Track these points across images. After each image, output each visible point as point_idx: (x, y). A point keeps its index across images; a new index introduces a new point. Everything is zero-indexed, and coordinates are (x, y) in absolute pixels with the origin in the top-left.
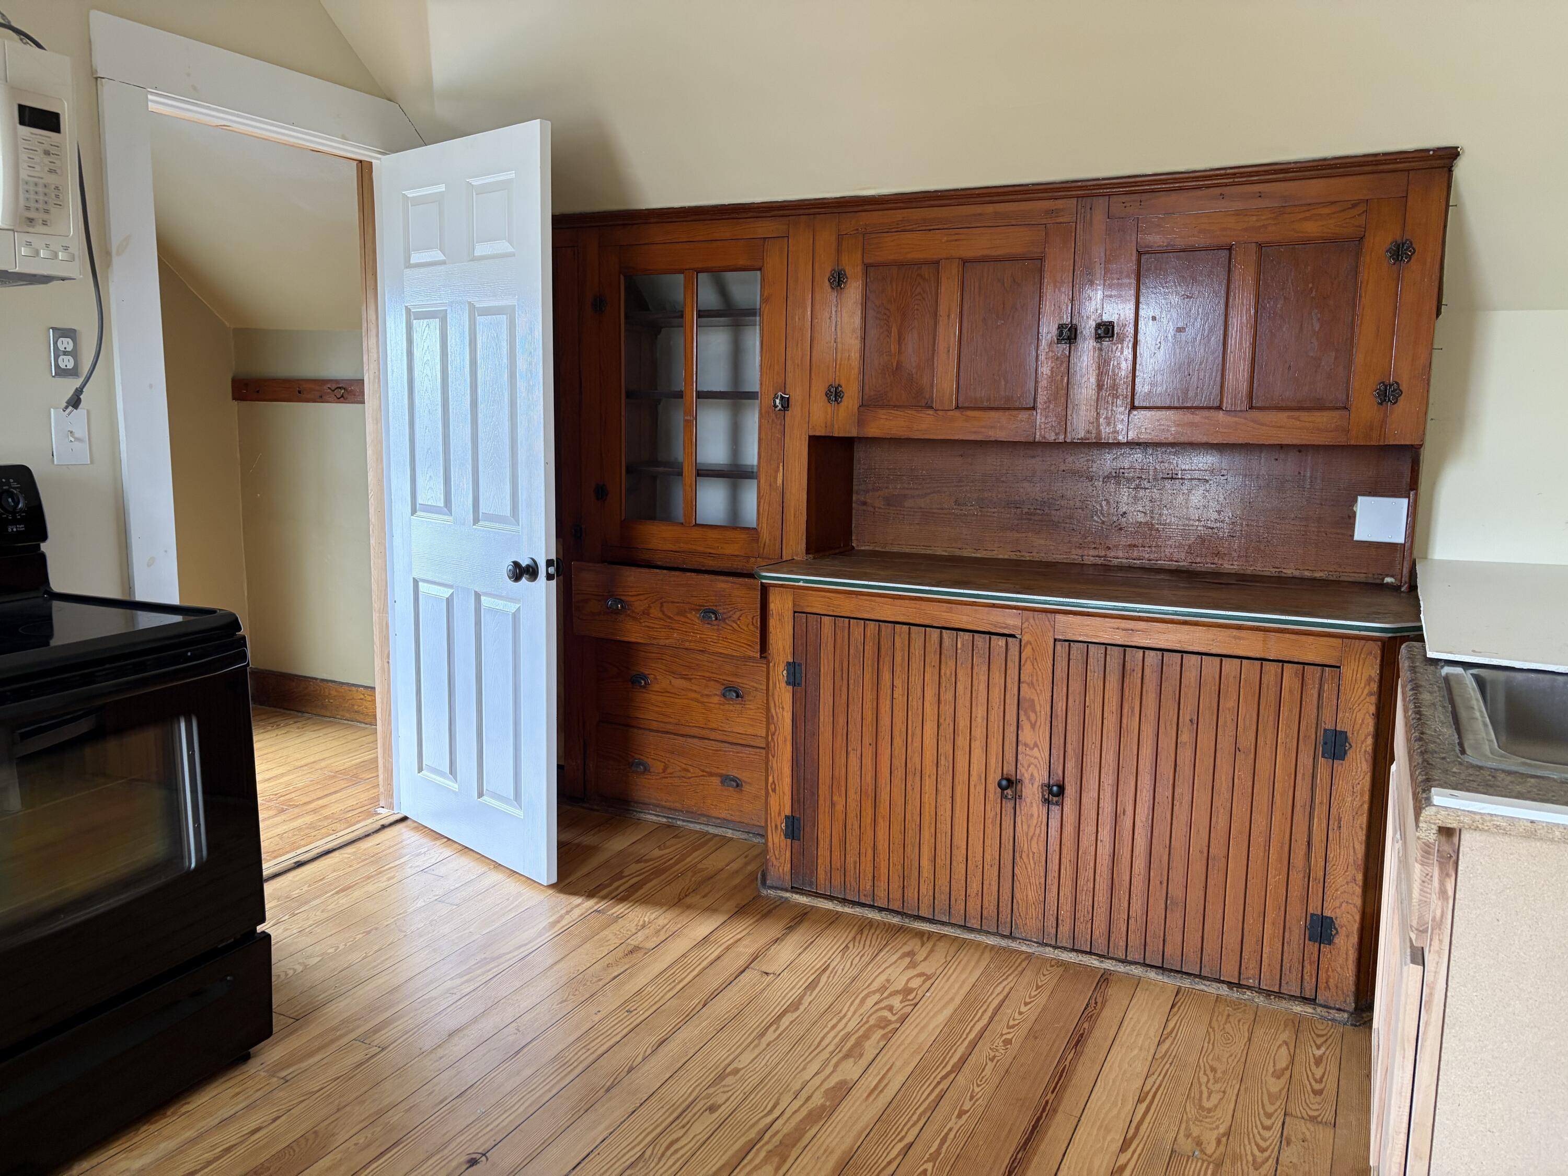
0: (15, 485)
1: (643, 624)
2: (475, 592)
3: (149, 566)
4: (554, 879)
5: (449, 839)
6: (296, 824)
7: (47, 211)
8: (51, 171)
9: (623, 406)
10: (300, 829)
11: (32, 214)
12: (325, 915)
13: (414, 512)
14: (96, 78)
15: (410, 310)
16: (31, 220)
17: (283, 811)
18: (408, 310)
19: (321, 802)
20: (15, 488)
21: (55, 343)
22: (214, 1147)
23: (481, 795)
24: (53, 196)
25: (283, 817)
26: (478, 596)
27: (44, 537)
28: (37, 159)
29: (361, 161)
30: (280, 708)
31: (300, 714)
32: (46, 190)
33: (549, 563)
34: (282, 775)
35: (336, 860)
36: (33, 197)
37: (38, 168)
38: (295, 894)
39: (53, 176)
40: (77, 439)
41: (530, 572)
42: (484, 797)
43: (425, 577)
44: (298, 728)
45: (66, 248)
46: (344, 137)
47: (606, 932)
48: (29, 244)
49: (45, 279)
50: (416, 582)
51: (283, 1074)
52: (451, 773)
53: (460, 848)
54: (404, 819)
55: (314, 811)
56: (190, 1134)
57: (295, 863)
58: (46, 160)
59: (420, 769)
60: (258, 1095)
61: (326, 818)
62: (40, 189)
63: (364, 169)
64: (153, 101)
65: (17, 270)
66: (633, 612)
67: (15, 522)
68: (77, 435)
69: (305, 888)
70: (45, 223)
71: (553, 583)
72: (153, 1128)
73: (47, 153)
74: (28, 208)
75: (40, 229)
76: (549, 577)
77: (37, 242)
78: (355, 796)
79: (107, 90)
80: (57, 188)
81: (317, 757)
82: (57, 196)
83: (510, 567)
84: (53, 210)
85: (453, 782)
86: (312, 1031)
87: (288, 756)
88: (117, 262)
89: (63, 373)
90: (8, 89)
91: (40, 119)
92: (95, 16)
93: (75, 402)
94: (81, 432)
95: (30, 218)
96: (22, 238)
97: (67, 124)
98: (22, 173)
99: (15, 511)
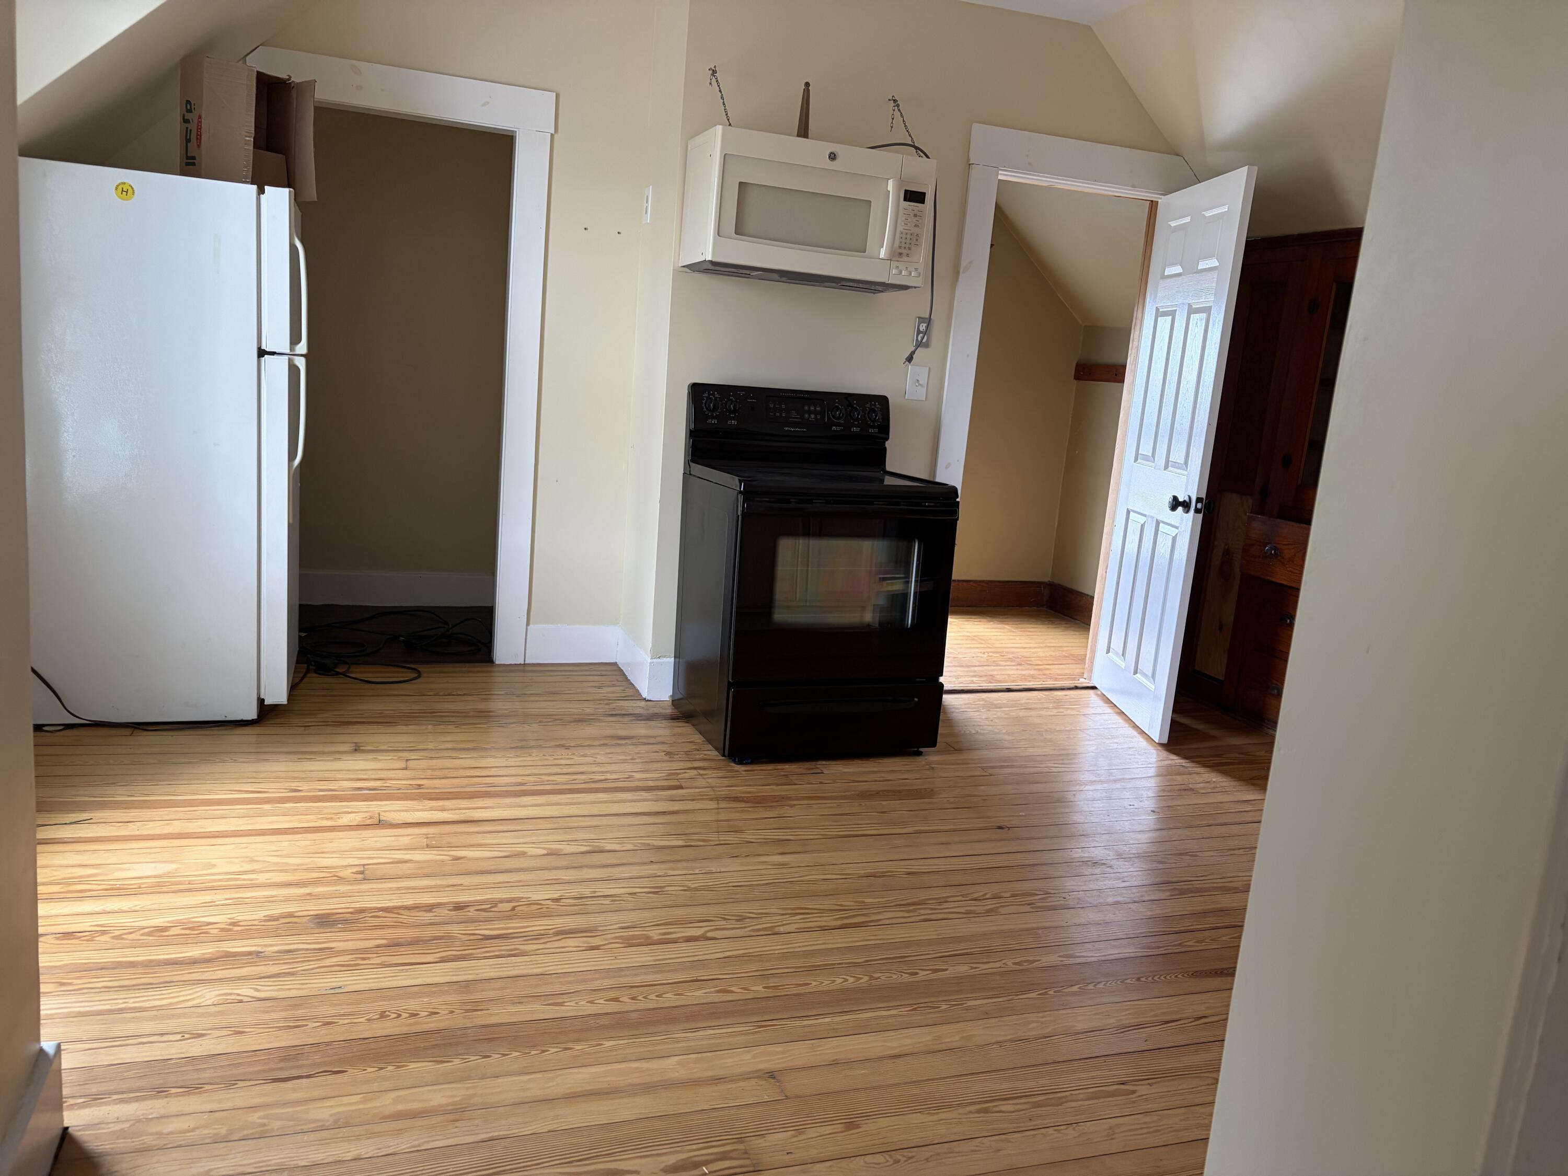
0: (878, 406)
1: (1288, 569)
2: (1157, 520)
3: (946, 468)
4: (1165, 740)
5: (1115, 705)
6: (1024, 672)
7: (910, 249)
8: (916, 226)
9: (1316, 390)
10: (1024, 675)
11: (901, 251)
12: (1006, 716)
13: (1136, 460)
14: (970, 164)
15: (1159, 310)
16: (901, 254)
17: (1020, 665)
18: (1157, 309)
19: (1047, 667)
20: (878, 408)
21: (919, 326)
22: (883, 777)
23: (1135, 672)
24: (915, 240)
25: (1019, 667)
26: (1158, 523)
27: (887, 439)
28: (909, 220)
29: (1152, 201)
30: (1062, 614)
31: (1073, 620)
32: (911, 237)
33: (1199, 500)
34: (1035, 648)
35: (1034, 695)
36: (904, 241)
37: (909, 225)
38: (995, 702)
39: (917, 229)
40: (920, 385)
41: (1186, 505)
42: (1137, 675)
43: (1136, 509)
44: (1065, 627)
45: (916, 269)
46: (1133, 186)
47: (1178, 777)
48: (897, 267)
49: (906, 288)
50: (1128, 512)
51: (933, 766)
52: (1123, 655)
53: (1119, 711)
54: (1094, 688)
55: (1039, 670)
56: (875, 769)
57: (1007, 689)
58: (914, 219)
59: (1108, 652)
60: (916, 768)
61: (1044, 675)
62: (909, 236)
63: (1153, 205)
64: (1001, 174)
65: (889, 282)
66: (1283, 558)
67: (873, 427)
68: (921, 382)
69: (1005, 702)
70: (908, 255)
71: (1200, 516)
72: (860, 762)
73: (915, 215)
74: (900, 247)
75: (906, 259)
76: (1197, 511)
77: (902, 266)
78: (1074, 669)
79: (974, 171)
80: (917, 235)
81: (1065, 645)
82: (917, 240)
83: (1171, 500)
84: (913, 248)
85: (1122, 661)
86: (963, 756)
87: (1046, 640)
88: (962, 277)
89: (919, 344)
90: (901, 181)
91: (915, 197)
92: (976, 126)
93: (910, 359)
94: (923, 381)
95: (900, 253)
96: (894, 264)
97: (929, 198)
98: (900, 228)
99: (875, 421)
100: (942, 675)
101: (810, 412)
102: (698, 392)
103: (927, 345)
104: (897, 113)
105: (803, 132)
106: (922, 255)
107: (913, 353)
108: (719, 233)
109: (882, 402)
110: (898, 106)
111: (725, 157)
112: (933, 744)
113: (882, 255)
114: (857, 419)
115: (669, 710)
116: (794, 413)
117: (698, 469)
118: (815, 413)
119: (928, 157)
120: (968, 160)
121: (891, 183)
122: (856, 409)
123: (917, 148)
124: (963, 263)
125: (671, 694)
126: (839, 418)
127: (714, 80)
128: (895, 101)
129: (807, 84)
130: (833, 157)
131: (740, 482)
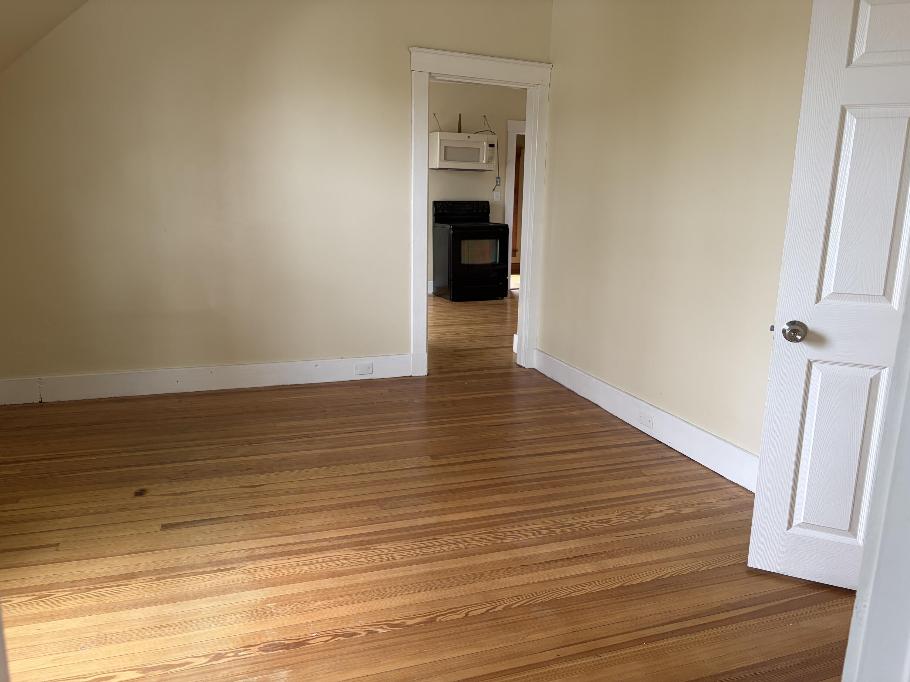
8: (493, 154)
20: (486, 205)
21: (496, 180)
27: (489, 213)
32: (492, 157)
36: (489, 158)
37: (491, 153)
40: (498, 197)
45: (494, 166)
49: (491, 170)
51: (506, 302)
60: (502, 303)
64: (517, 133)
65: (486, 169)
67: (485, 210)
70: (491, 162)
73: (492, 151)
75: (490, 163)
77: (489, 165)
79: (509, 133)
84: (492, 160)
88: (508, 165)
89: (497, 185)
90: (487, 142)
91: (492, 146)
92: (509, 121)
93: (494, 190)
94: (499, 195)
95: (489, 161)
96: (487, 164)
97: (496, 146)
98: (488, 154)
99: (485, 208)
100: (507, 276)
101: (467, 207)
102: (435, 203)
103: (499, 185)
104: (486, 121)
105: (460, 131)
106: (495, 162)
107: (494, 188)
108: (440, 160)
109: (488, 202)
110: (486, 118)
111: (440, 140)
112: (506, 296)
113: (484, 162)
114: (480, 208)
115: (433, 295)
116: (462, 208)
117: (437, 225)
118: (468, 207)
119: (495, 134)
120: (507, 131)
121: (485, 143)
122: (480, 205)
123: (491, 132)
124: (508, 160)
125: (433, 291)
126: (475, 208)
127: (435, 117)
128: (485, 117)
129: (460, 114)
130: (469, 137)
131: (450, 226)
